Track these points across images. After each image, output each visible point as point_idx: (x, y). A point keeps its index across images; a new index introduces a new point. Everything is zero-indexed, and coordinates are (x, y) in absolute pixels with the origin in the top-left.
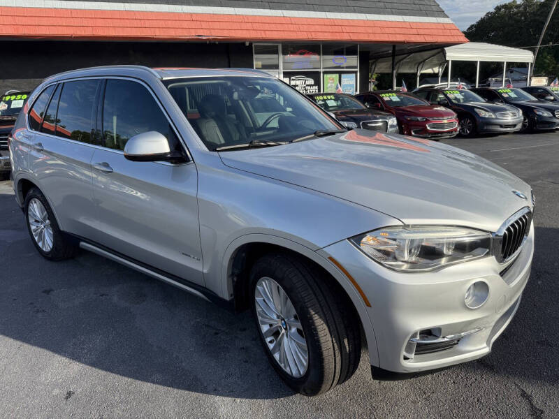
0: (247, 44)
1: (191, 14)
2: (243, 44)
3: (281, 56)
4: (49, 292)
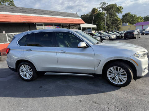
0: (35, 23)
1: (21, 16)
2: (34, 23)
3: (44, 26)
4: (41, 87)
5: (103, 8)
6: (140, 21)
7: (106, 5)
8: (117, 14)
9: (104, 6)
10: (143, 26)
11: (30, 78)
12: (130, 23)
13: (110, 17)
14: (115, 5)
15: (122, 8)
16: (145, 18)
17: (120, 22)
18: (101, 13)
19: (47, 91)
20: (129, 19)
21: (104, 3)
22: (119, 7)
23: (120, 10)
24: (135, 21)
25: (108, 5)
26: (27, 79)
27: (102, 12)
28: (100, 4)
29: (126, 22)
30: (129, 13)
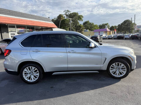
3: (16, 28)
4: (52, 87)
5: (67, 15)
6: (96, 28)
7: (70, 13)
8: (79, 21)
9: (67, 14)
10: (99, 32)
11: (35, 80)
12: (89, 30)
13: (73, 24)
14: (77, 13)
15: (83, 17)
16: (99, 26)
17: (83, 28)
18: (65, 20)
19: (63, 90)
20: (88, 26)
21: (68, 11)
22: (80, 15)
23: (81, 18)
24: (92, 28)
25: (71, 13)
26: (31, 81)
27: (66, 18)
28: (64, 11)
29: (87, 29)
30: (88, 21)
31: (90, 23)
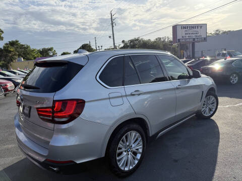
15: (2, 31)
24: (28, 54)
31: (23, 45)
